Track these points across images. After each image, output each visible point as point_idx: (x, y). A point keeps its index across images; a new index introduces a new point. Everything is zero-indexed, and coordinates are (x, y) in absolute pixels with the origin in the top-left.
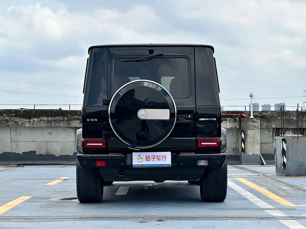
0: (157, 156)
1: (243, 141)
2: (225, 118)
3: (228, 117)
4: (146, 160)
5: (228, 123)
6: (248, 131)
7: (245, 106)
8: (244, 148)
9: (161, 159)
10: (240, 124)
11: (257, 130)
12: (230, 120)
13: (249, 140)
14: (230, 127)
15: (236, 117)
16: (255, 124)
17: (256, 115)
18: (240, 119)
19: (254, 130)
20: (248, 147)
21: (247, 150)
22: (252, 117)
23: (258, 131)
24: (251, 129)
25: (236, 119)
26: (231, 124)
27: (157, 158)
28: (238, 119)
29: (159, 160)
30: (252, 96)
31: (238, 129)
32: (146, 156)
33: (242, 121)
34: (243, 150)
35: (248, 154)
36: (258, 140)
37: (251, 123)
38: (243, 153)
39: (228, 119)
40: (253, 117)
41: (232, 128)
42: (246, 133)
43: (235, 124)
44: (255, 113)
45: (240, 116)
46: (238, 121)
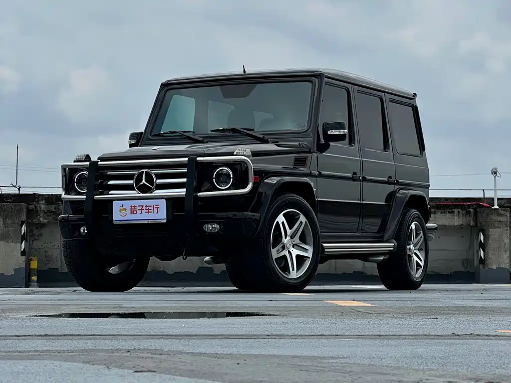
1: (483, 246)
2: (452, 209)
3: (456, 206)
5: (456, 218)
6: (491, 230)
7: (483, 190)
8: (483, 258)
10: (476, 219)
11: (505, 228)
12: (459, 212)
13: (492, 245)
14: (460, 224)
15: (469, 208)
16: (501, 219)
17: (502, 204)
18: (475, 210)
19: (500, 228)
20: (490, 256)
21: (489, 262)
22: (496, 207)
23: (507, 230)
24: (495, 227)
25: (470, 211)
26: (461, 219)
28: (472, 210)
30: (495, 173)
31: (473, 226)
33: (479, 214)
34: (482, 262)
35: (490, 267)
36: (507, 245)
37: (495, 217)
38: (481, 267)
39: (456, 211)
40: (498, 207)
41: (462, 225)
42: (486, 234)
43: (468, 218)
44: (500, 201)
45: (475, 206)
46: (472, 214)
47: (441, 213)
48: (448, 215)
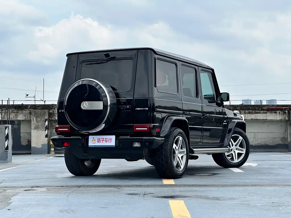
0: (105, 139)
2: (275, 111)
3: (278, 110)
4: (98, 142)
5: (278, 115)
9: (108, 141)
10: (289, 117)
12: (279, 112)
14: (280, 119)
15: (285, 110)
18: (289, 111)
25: (285, 112)
26: (281, 116)
27: (105, 140)
28: (287, 111)
29: (106, 142)
31: (286, 120)
32: (98, 139)
39: (278, 112)
41: (281, 119)
43: (285, 116)
45: (288, 109)
46: (287, 114)
47: (270, 113)
48: (274, 114)
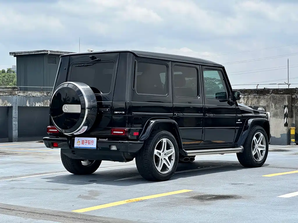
0: (88, 141)
9: (90, 143)
29: (89, 144)
